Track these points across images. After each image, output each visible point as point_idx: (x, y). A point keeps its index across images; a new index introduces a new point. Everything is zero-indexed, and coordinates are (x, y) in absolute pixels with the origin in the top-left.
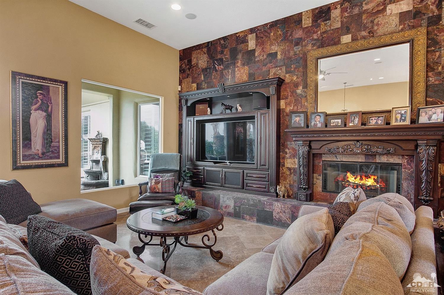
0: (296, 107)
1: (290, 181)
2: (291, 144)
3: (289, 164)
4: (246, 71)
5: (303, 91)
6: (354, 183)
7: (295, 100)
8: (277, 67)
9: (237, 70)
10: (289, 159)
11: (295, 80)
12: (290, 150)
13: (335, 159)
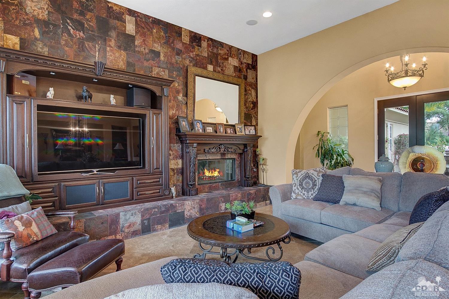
0: (177, 112)
1: (174, 181)
2: (174, 146)
3: (172, 165)
4: (122, 56)
5: (183, 99)
6: (208, 176)
7: (177, 105)
8: (159, 67)
9: (109, 50)
10: (173, 160)
11: (177, 87)
12: (173, 152)
13: (205, 158)
